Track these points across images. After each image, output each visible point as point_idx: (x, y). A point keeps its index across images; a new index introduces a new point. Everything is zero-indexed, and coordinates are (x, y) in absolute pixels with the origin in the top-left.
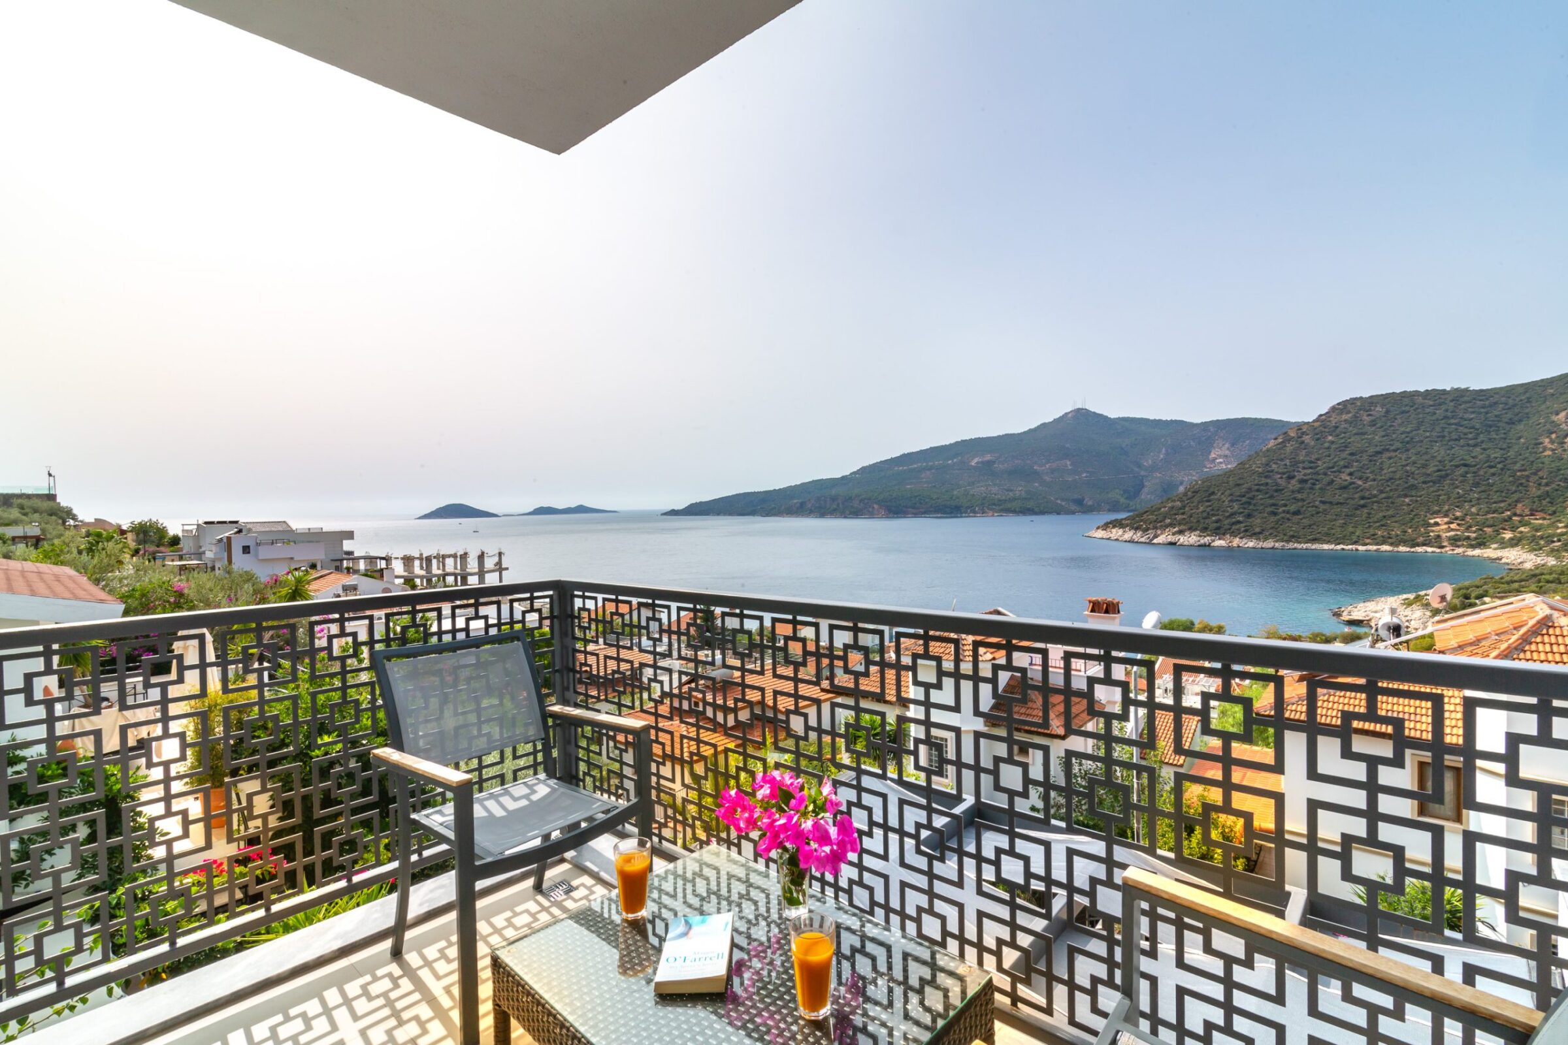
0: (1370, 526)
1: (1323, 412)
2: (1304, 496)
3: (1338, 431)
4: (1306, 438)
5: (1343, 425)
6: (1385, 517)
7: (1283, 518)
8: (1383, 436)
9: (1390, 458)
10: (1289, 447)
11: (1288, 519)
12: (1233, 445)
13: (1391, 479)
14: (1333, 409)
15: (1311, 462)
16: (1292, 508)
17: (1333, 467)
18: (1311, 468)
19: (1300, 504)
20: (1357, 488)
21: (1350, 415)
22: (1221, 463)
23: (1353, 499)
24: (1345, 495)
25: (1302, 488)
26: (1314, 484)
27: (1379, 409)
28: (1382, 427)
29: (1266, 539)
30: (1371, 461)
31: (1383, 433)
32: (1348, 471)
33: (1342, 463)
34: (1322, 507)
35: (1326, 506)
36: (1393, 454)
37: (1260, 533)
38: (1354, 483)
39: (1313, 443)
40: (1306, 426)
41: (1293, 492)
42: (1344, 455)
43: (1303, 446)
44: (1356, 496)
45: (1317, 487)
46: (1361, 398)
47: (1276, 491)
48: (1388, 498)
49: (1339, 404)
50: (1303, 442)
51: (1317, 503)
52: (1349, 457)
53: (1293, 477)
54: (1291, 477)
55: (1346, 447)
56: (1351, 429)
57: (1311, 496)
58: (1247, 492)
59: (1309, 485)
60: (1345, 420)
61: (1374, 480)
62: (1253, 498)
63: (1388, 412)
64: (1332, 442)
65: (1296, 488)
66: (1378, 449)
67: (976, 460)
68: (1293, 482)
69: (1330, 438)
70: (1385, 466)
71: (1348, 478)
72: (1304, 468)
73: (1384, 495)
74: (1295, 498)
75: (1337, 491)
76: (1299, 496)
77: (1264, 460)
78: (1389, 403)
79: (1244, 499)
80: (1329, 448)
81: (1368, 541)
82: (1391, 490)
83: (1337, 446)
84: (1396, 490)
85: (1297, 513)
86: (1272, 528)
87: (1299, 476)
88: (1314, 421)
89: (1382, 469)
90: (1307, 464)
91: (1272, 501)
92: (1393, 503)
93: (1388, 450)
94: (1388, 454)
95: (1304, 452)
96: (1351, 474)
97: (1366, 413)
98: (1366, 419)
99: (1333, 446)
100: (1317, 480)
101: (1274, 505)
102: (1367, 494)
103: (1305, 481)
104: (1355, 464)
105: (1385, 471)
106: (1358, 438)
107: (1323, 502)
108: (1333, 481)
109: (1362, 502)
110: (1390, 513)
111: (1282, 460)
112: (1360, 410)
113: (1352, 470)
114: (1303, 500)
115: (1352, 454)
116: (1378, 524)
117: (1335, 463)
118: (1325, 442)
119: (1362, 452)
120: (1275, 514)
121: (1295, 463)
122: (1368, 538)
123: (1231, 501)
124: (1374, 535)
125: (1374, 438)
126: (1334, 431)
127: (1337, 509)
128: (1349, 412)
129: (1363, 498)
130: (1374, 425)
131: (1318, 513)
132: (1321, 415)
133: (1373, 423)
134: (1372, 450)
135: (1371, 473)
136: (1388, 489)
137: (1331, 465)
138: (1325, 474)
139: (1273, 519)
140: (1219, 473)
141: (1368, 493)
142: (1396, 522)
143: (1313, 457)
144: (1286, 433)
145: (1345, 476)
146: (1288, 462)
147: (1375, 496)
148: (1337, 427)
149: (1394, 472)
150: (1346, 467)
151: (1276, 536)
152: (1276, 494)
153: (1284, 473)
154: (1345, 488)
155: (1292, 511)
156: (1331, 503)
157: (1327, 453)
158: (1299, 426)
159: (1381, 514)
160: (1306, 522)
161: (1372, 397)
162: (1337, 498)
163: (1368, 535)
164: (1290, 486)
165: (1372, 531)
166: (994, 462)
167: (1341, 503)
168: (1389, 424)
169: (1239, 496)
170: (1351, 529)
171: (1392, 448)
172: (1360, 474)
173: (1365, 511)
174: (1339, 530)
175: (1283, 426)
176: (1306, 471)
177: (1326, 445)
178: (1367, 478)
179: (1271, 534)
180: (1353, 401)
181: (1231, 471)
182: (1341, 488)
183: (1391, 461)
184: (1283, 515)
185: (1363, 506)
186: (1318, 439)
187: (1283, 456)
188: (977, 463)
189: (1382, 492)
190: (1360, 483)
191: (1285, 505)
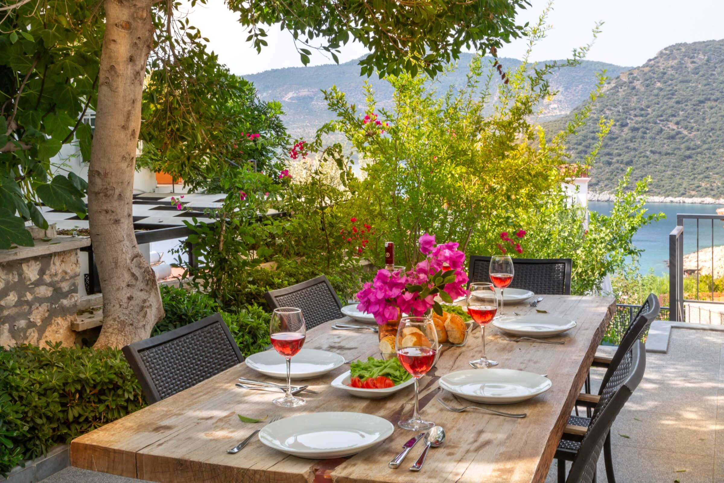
0: (695, 178)
1: (652, 57)
2: (636, 145)
3: (666, 77)
4: (637, 84)
5: (670, 72)
6: (707, 168)
7: (617, 169)
8: (705, 85)
9: (712, 108)
10: (621, 93)
11: (622, 170)
12: (566, 89)
13: (712, 129)
14: (661, 54)
15: (642, 109)
16: (626, 158)
17: (661, 116)
18: (642, 115)
19: (632, 153)
20: (683, 138)
21: (676, 61)
22: (555, 109)
23: (679, 149)
24: (673, 146)
25: (634, 137)
26: (645, 133)
27: (701, 56)
28: (703, 75)
29: (602, 191)
30: (695, 110)
31: (705, 82)
32: (675, 119)
33: (669, 112)
34: (653, 157)
35: (657, 156)
36: (714, 104)
37: (597, 184)
38: (679, 133)
39: (643, 89)
40: (637, 71)
41: (626, 141)
42: (671, 103)
43: (634, 92)
44: (683, 146)
45: (648, 136)
46: (685, 44)
47: (611, 139)
48: (709, 149)
49: (666, 49)
50: (634, 88)
51: (648, 153)
52: (676, 105)
53: (626, 125)
54: (623, 125)
55: (673, 94)
56: (677, 76)
57: (643, 146)
58: (584, 141)
59: (640, 134)
60: (672, 67)
61: (698, 130)
62: (588, 147)
63: (708, 60)
64: (661, 89)
65: (628, 137)
66: (701, 98)
67: (290, 95)
68: (626, 129)
69: (658, 85)
70: (707, 117)
71: (675, 127)
72: (636, 116)
73: (706, 146)
74: (627, 148)
75: (666, 141)
76: (632, 145)
77: (598, 106)
78: (710, 50)
79: (580, 148)
80: (657, 95)
81: (693, 193)
82: (712, 141)
83: (665, 93)
84: (717, 141)
85: (629, 163)
86: (608, 179)
87: (631, 124)
88: (644, 66)
89: (704, 119)
90: (638, 112)
91: (607, 150)
92: (714, 154)
93: (709, 99)
94: (709, 104)
95: (635, 99)
96: (677, 123)
97: (689, 61)
98: (691, 66)
99: (662, 93)
100: (647, 129)
101: (609, 154)
102: (692, 145)
103: (637, 129)
104: (681, 113)
105: (707, 121)
106: (683, 86)
107: (653, 152)
108: (661, 130)
109: (688, 153)
110: (711, 164)
111: (615, 106)
112: (685, 56)
113: (678, 119)
114: (635, 150)
115: (678, 102)
116: (702, 176)
117: (664, 111)
118: (654, 89)
119: (687, 101)
120: (610, 164)
121: (627, 110)
122: (693, 190)
123: (568, 149)
124: (698, 187)
125: (697, 87)
126: (662, 77)
127: (665, 160)
128: (675, 58)
129: (688, 149)
130: (697, 73)
131: (649, 163)
132: (650, 60)
133: (696, 71)
134: (696, 99)
135: (694, 122)
136: (710, 140)
137: (660, 114)
138: (656, 123)
139: (607, 169)
140: (554, 119)
141: (693, 143)
142: (717, 174)
143: (644, 104)
144: (618, 78)
145: (672, 126)
146: (620, 108)
147: (699, 147)
148: (665, 73)
149: (715, 122)
150: (674, 116)
151: (611, 187)
152: (610, 143)
153: (618, 121)
154: (673, 137)
155: (625, 161)
156: (660, 153)
157: (656, 101)
158: (631, 71)
159: (704, 166)
160: (638, 173)
161: (695, 43)
162: (666, 148)
163: (693, 187)
164: (623, 134)
165: (696, 182)
166: (312, 99)
167: (669, 154)
168: (710, 73)
169: (576, 144)
170: (678, 181)
171: (713, 97)
172: (685, 123)
173: (690, 161)
174: (668, 181)
175: (614, 71)
176: (637, 119)
177: (656, 92)
178: (692, 128)
179: (606, 186)
180: (678, 47)
181: (567, 116)
182: (669, 139)
183: (713, 110)
184: (617, 165)
185: (689, 157)
186: (647, 86)
187: (616, 102)
188: (292, 98)
189: (704, 142)
190: (685, 132)
191: (620, 155)
